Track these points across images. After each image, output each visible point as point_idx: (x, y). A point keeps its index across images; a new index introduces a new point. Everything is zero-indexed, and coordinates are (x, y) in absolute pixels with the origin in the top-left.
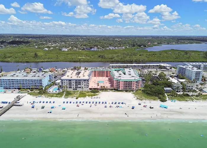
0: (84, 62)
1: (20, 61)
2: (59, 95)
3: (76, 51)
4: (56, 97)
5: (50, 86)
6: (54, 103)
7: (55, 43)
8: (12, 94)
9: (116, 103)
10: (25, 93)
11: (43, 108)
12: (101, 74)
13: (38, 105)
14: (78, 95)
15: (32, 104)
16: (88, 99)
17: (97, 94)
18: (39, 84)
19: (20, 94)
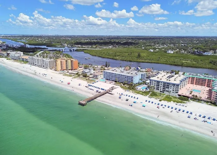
0: (187, 66)
1: (125, 60)
2: (145, 93)
3: (183, 54)
4: (141, 94)
5: (139, 84)
6: (137, 99)
7: (163, 45)
8: (110, 84)
9: (204, 117)
10: (118, 85)
11: (127, 100)
12: (201, 82)
13: (124, 98)
14: (163, 98)
15: (120, 95)
16: (172, 104)
17: (185, 102)
18: (130, 81)
19: (115, 86)
